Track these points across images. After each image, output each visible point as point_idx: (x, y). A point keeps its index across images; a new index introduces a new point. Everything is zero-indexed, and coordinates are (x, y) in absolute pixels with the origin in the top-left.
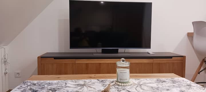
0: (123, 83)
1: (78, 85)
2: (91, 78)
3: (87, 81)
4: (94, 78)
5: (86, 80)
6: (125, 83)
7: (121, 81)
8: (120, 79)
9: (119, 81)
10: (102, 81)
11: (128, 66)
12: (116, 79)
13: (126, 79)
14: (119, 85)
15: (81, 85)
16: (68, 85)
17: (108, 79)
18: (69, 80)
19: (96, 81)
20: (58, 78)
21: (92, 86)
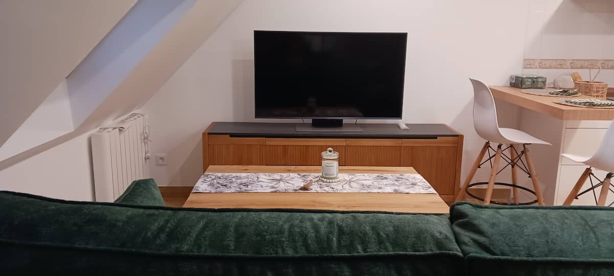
0: (329, 179)
1: (273, 180)
2: (289, 171)
3: (285, 175)
4: (294, 171)
5: (283, 174)
6: (332, 178)
7: (327, 176)
8: (326, 174)
9: (324, 176)
10: (303, 176)
11: (337, 157)
12: (321, 174)
13: (333, 175)
14: (323, 182)
15: (277, 180)
16: (260, 179)
17: (312, 174)
18: (261, 173)
19: (296, 175)
20: (246, 170)
21: (290, 182)
